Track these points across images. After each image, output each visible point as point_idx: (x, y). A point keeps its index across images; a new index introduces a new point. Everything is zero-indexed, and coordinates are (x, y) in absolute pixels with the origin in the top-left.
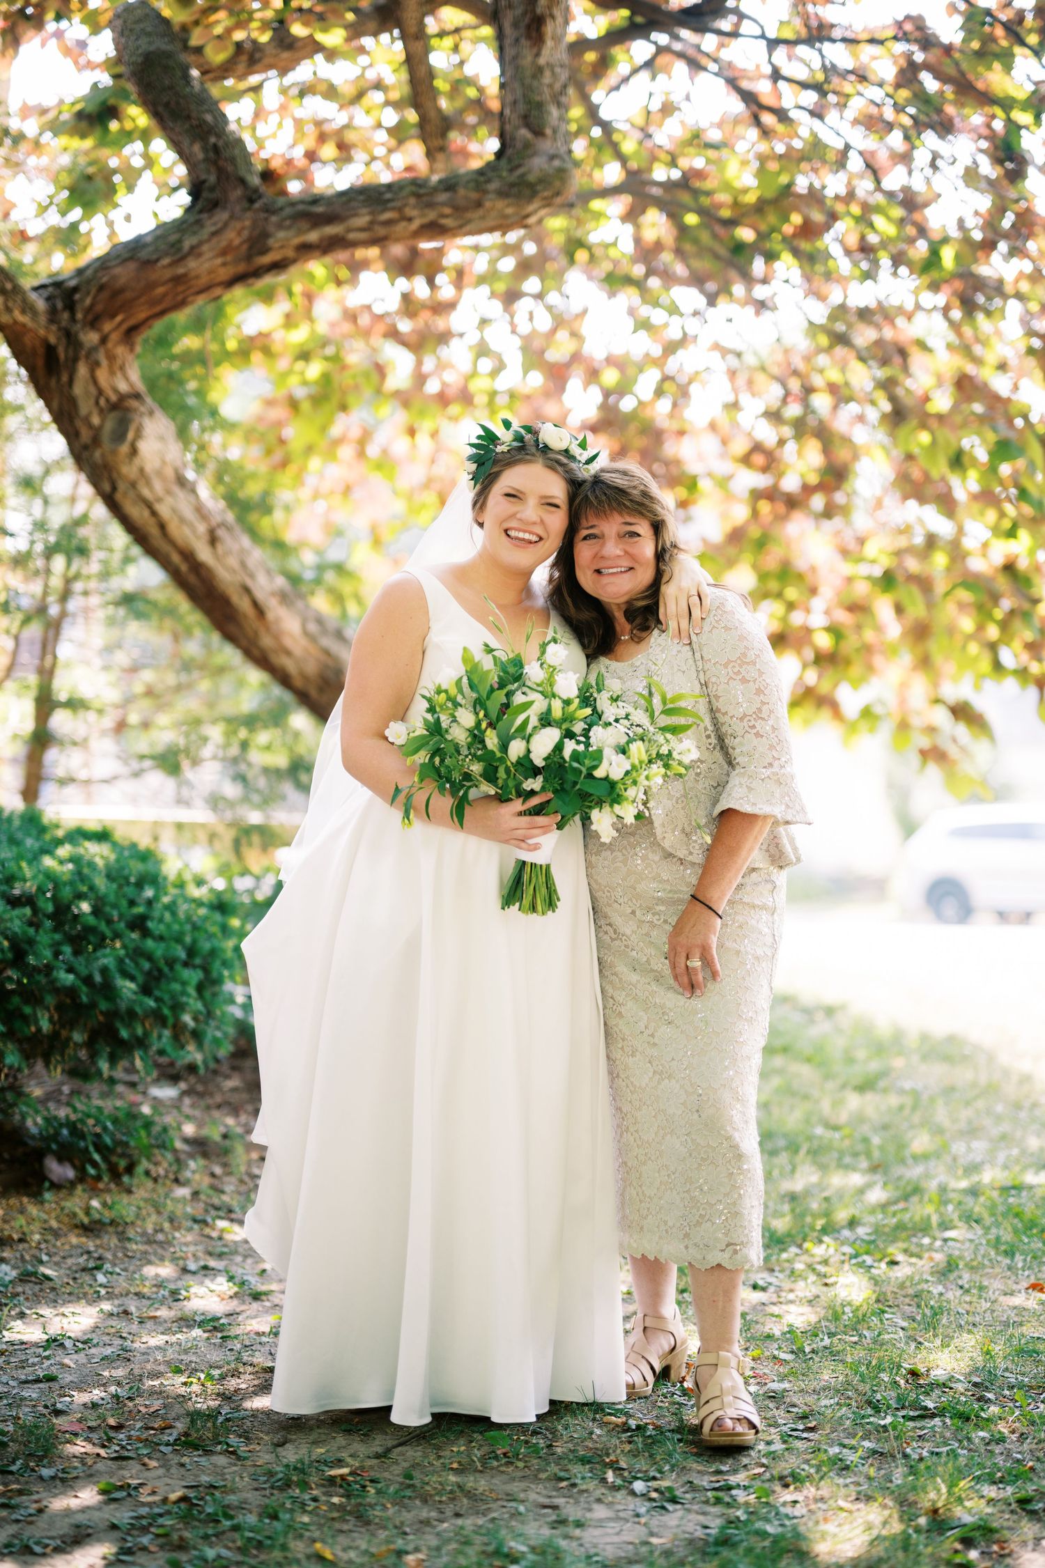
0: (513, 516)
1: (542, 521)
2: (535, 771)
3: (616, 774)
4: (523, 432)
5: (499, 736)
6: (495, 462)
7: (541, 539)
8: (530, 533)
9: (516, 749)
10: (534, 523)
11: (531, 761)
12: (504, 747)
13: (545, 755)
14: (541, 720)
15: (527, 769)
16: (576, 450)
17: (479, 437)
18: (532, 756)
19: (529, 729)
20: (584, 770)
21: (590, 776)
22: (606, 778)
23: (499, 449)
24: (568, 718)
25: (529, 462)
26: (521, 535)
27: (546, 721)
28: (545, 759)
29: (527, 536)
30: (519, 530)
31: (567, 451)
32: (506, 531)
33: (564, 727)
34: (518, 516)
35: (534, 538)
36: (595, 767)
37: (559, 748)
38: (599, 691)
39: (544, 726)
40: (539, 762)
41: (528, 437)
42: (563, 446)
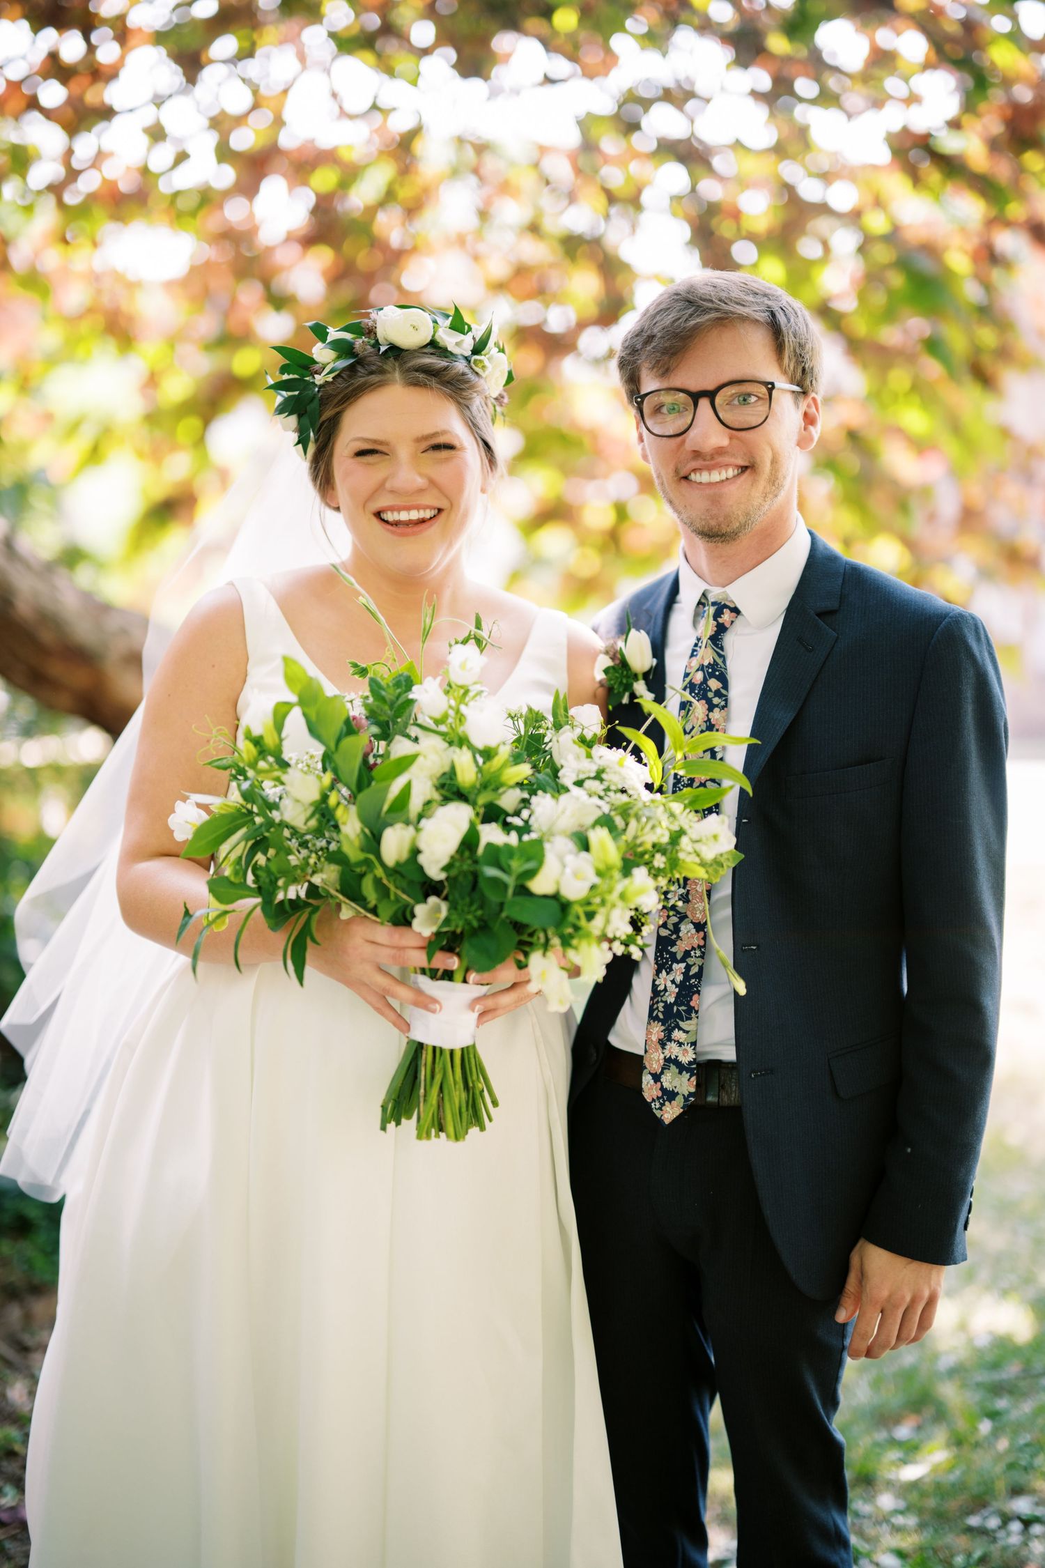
0: (380, 487)
1: (432, 483)
2: (430, 888)
3: (574, 891)
4: (348, 336)
5: (364, 820)
6: (324, 402)
7: (440, 510)
8: (418, 508)
9: (394, 844)
10: (421, 491)
11: (421, 868)
12: (373, 841)
13: (445, 861)
14: (441, 787)
15: (411, 883)
16: (449, 339)
17: (284, 370)
18: (422, 859)
19: (415, 805)
20: (510, 881)
21: (523, 891)
22: (556, 897)
23: (319, 379)
24: (491, 783)
25: (380, 385)
26: (404, 516)
27: (450, 790)
28: (446, 868)
29: (414, 515)
30: (399, 509)
31: (433, 343)
32: (378, 515)
33: (482, 800)
34: (388, 485)
35: (428, 514)
36: (531, 874)
37: (469, 843)
38: (558, 726)
39: (446, 800)
40: (435, 872)
41: (359, 342)
42: (423, 337)
